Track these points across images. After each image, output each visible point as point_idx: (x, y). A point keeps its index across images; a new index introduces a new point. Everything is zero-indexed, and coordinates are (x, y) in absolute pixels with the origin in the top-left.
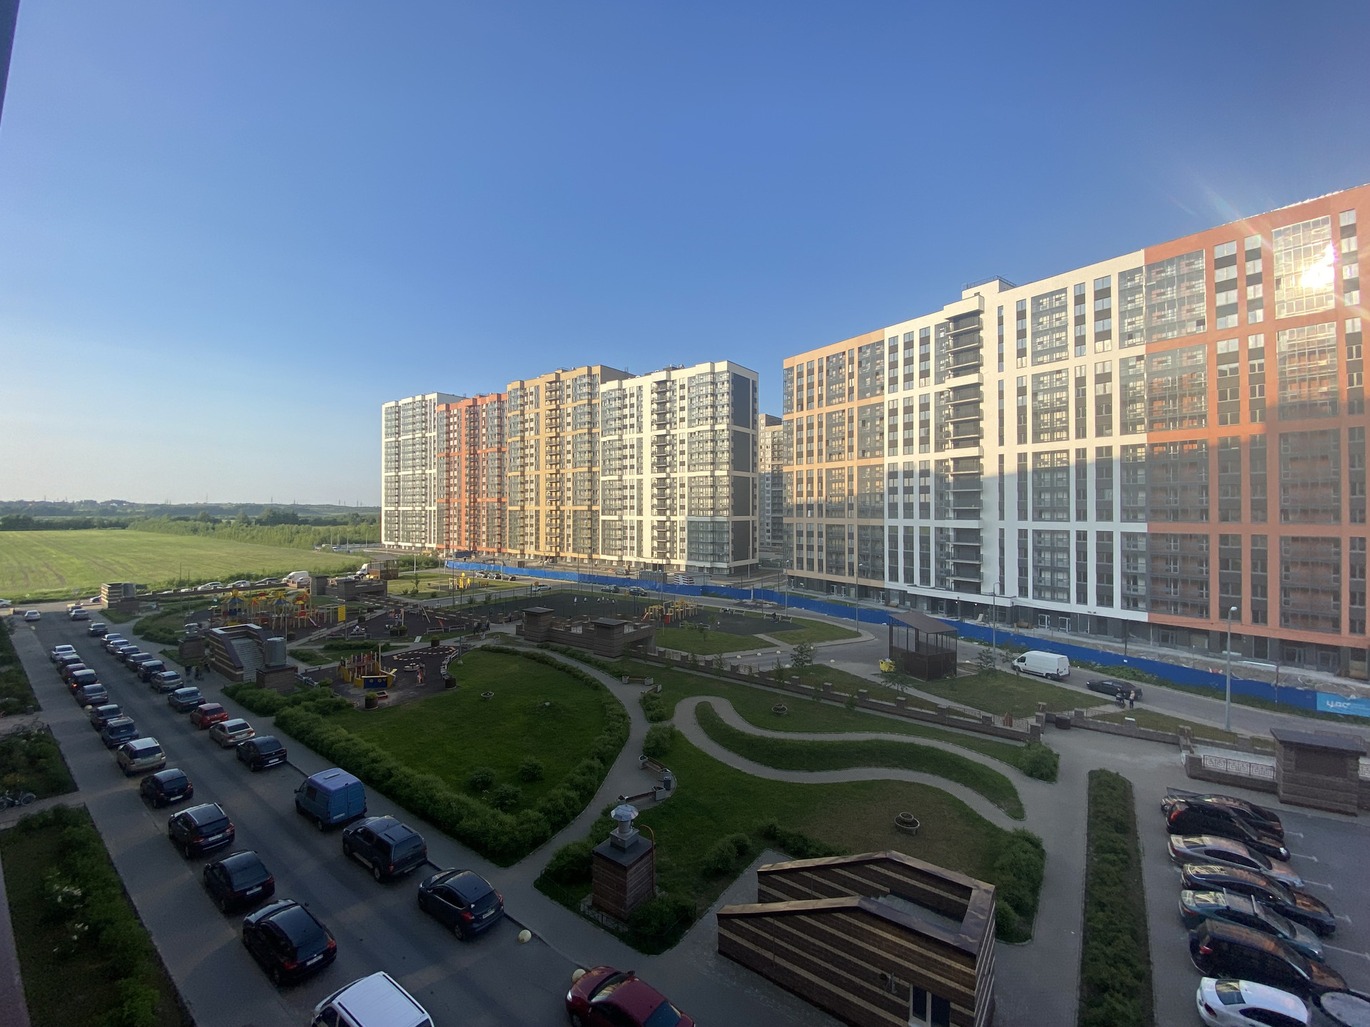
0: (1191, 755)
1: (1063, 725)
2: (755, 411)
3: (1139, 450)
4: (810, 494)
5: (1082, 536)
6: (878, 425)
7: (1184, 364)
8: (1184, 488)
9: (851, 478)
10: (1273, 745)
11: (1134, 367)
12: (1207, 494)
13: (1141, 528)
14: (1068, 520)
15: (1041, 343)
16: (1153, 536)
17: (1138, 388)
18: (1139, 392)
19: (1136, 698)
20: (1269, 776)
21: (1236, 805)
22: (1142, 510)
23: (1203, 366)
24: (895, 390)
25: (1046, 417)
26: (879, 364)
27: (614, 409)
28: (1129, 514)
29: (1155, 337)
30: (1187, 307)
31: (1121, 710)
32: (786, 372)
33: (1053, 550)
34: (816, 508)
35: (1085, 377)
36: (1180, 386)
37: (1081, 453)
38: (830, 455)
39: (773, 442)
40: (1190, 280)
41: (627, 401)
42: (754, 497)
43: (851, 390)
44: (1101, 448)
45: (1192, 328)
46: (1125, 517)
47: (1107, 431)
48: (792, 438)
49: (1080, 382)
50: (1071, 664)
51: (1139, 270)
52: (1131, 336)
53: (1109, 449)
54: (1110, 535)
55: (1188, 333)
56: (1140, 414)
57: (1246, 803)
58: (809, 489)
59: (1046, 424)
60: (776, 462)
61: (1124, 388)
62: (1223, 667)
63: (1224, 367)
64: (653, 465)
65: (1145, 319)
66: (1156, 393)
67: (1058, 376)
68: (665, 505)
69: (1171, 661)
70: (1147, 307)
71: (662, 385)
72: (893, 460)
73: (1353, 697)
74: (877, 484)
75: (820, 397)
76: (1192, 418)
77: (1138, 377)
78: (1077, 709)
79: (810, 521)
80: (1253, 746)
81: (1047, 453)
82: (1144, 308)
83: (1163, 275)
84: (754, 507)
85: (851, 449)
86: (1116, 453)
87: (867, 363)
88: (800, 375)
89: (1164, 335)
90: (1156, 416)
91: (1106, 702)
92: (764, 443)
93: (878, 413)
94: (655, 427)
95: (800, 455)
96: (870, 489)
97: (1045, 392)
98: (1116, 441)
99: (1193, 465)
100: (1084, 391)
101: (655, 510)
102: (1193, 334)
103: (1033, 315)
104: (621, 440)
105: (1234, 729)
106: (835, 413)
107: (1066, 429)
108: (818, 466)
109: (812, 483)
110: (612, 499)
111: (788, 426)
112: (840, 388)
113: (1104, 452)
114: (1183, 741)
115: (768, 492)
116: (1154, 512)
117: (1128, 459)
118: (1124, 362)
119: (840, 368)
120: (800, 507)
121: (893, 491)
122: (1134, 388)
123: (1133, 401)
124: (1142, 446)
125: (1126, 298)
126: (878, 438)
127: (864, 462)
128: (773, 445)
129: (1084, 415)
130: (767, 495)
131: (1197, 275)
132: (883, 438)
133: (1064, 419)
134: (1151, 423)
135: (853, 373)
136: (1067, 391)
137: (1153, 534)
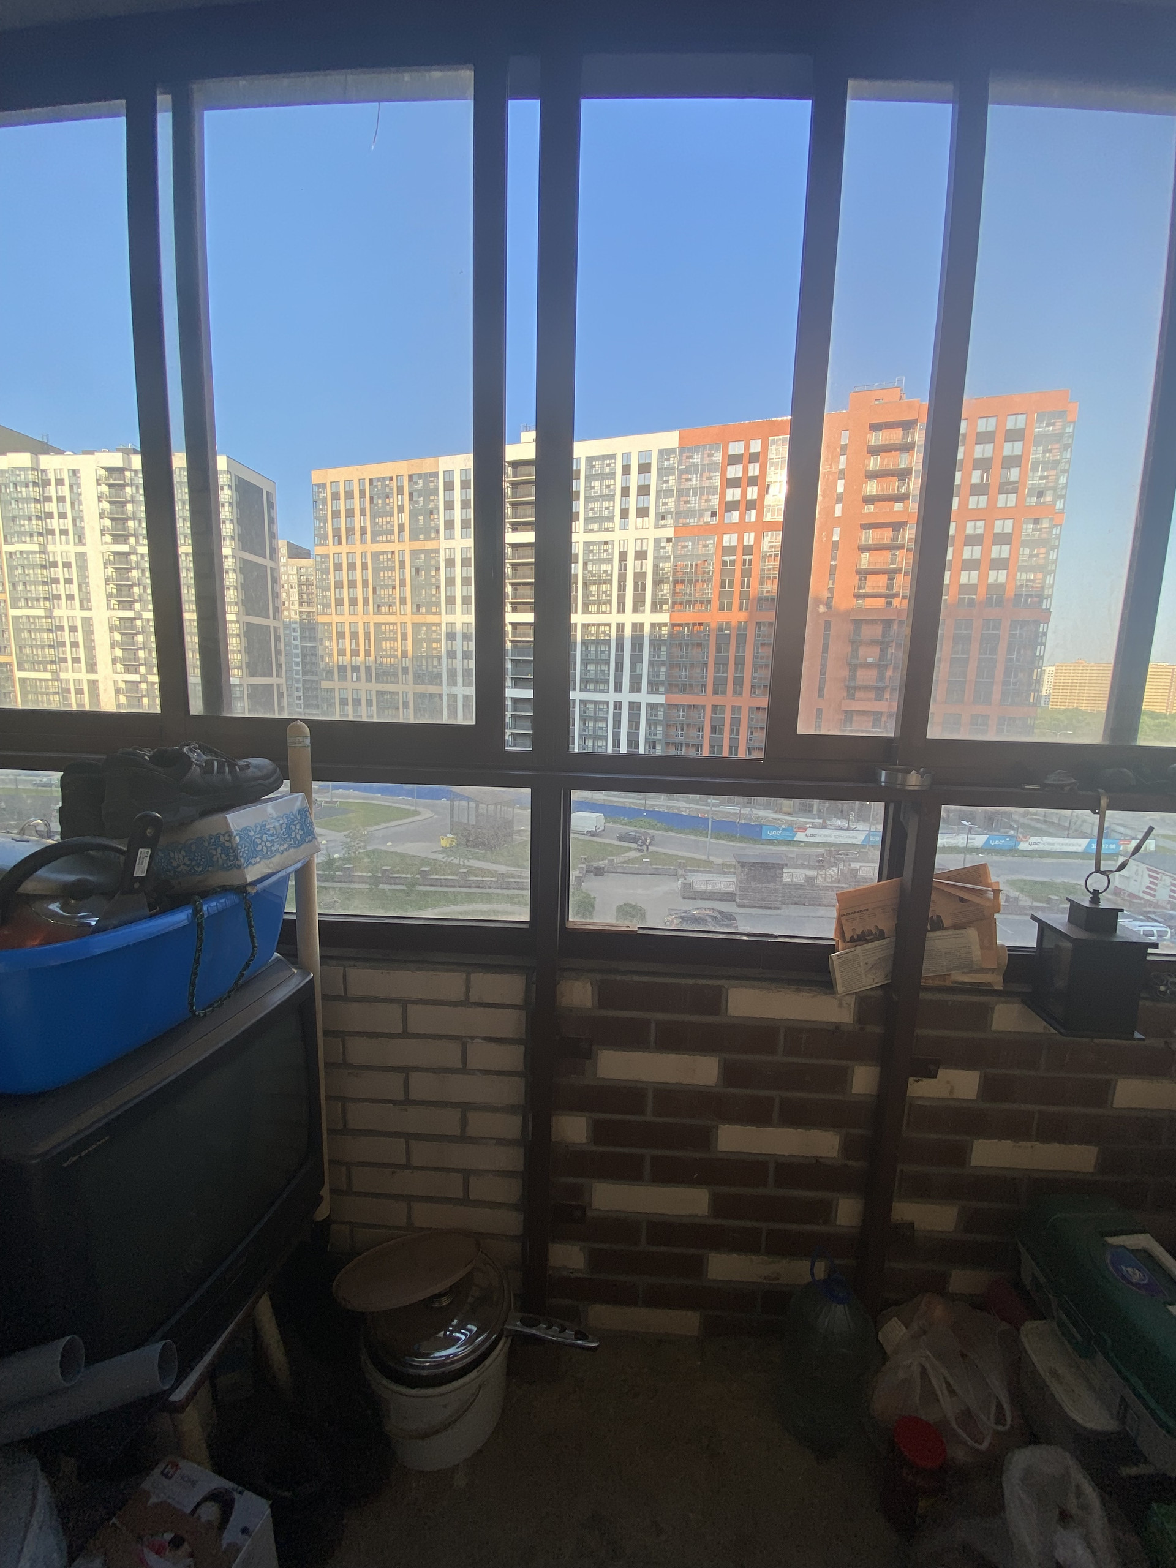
0: (685, 881)
1: (599, 872)
2: (273, 536)
3: (663, 628)
4: (355, 653)
5: (618, 706)
6: (434, 576)
7: (700, 552)
8: (692, 665)
9: (404, 637)
10: (735, 867)
11: (664, 548)
12: (706, 671)
13: (660, 699)
14: (608, 691)
15: (592, 509)
16: (669, 706)
17: (666, 569)
18: (667, 573)
19: (650, 844)
20: (731, 889)
21: (711, 913)
22: (662, 683)
23: (712, 555)
24: (451, 537)
25: (593, 588)
26: (432, 501)
27: (27, 500)
28: (653, 688)
29: (682, 521)
30: (705, 497)
31: (642, 854)
32: (315, 489)
33: (596, 719)
34: (363, 670)
35: (626, 552)
36: (696, 572)
37: (621, 627)
38: (379, 606)
39: (299, 580)
40: (710, 471)
41: (52, 490)
42: (278, 652)
43: (401, 528)
44: (636, 624)
45: (707, 518)
46: (650, 690)
47: (641, 608)
48: (329, 579)
49: (623, 556)
50: (607, 821)
51: (673, 451)
52: (664, 518)
53: (642, 625)
54: (638, 705)
55: (705, 523)
56: (665, 595)
57: (717, 911)
58: (354, 646)
59: (593, 596)
60: (305, 608)
61: (656, 566)
62: (708, 812)
63: (727, 558)
64: (109, 596)
65: (675, 502)
66: (679, 577)
67: (605, 547)
68: (136, 658)
69: (675, 811)
70: (678, 490)
71: (116, 475)
72: (451, 619)
73: (783, 827)
74: (435, 645)
75: (363, 530)
76: (702, 602)
77: (666, 558)
78: (609, 858)
79: (356, 686)
80: (723, 869)
81: (594, 625)
82: (675, 491)
83: (691, 460)
84: (279, 666)
85: (403, 601)
86: (647, 629)
87: (419, 497)
88: (335, 496)
89: (688, 521)
90: (678, 598)
91: (631, 849)
92: (287, 581)
93: (433, 562)
94: (108, 538)
95: (339, 602)
96: (426, 651)
97: (594, 561)
98: (648, 618)
99: (699, 644)
100: (625, 565)
101: (119, 666)
102: (707, 523)
103: (586, 476)
104: (43, 552)
105: (711, 858)
106: (382, 553)
107: (610, 602)
108: (362, 619)
109: (357, 639)
110: (37, 647)
111: (322, 562)
112: (388, 523)
113: (638, 627)
114: (680, 872)
115: (296, 647)
116: (670, 685)
117: (655, 637)
118: (657, 541)
119: (387, 497)
120: (342, 668)
121: (451, 654)
122: (663, 569)
123: (662, 582)
124: (665, 624)
125: (662, 478)
126: (434, 591)
127: (419, 619)
128: (300, 585)
129: (624, 590)
130: (295, 651)
131: (712, 467)
132: (440, 593)
133: (608, 592)
134: (674, 603)
135: (403, 506)
136: (612, 564)
137: (669, 705)
